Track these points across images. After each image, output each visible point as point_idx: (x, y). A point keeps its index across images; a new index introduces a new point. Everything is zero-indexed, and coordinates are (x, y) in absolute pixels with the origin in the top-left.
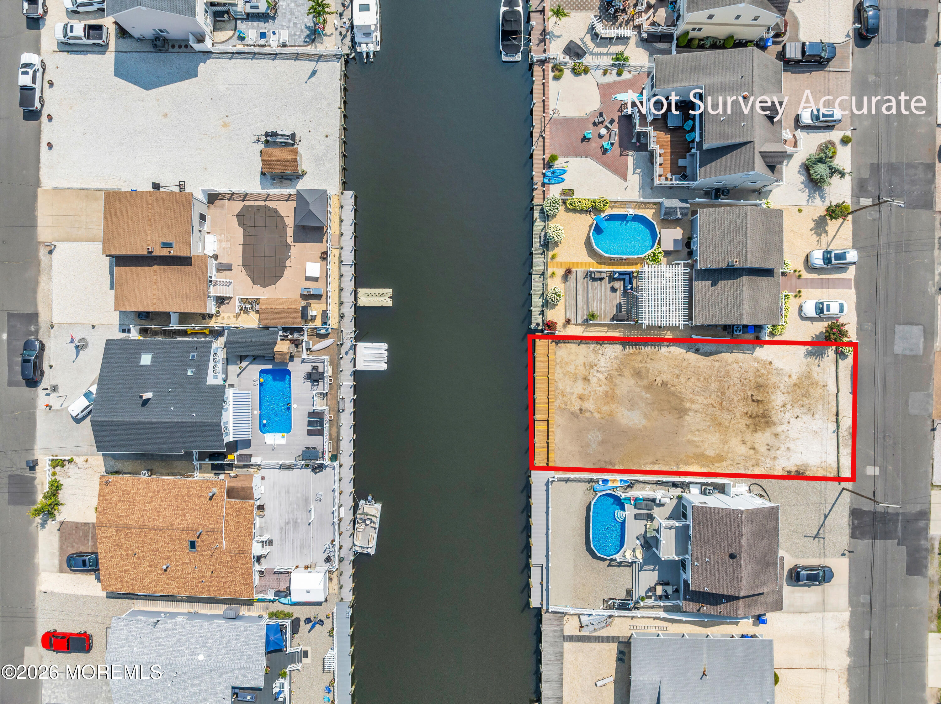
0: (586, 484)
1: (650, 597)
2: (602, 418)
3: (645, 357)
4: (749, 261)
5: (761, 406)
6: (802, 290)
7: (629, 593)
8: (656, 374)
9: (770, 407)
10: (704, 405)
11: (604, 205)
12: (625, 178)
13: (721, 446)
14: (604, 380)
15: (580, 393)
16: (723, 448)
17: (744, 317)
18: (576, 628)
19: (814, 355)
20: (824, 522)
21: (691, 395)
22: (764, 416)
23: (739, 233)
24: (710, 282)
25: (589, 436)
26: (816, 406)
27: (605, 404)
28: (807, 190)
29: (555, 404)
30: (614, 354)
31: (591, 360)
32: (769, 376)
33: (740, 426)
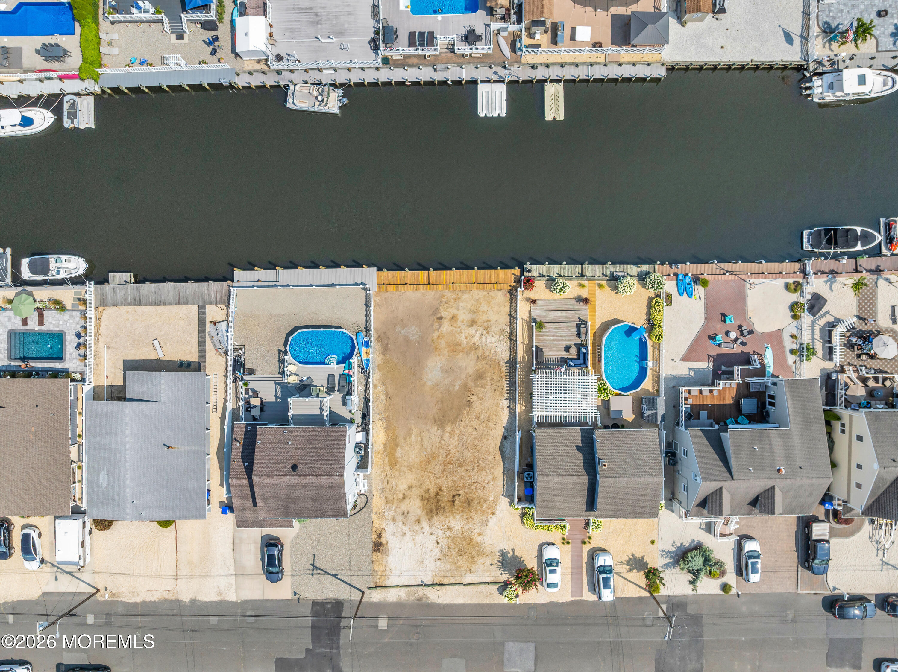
0: (364, 325)
1: (247, 392)
2: (432, 340)
3: (497, 384)
4: (605, 480)
5: (449, 504)
6: (570, 546)
7: (252, 372)
8: (480, 395)
9: (448, 514)
10: (449, 445)
11: (656, 336)
12: (683, 360)
13: (406, 464)
14: (473, 341)
15: (458, 317)
16: (404, 466)
17: (545, 478)
18: (213, 318)
19: (503, 560)
20: (329, 574)
21: (458, 432)
22: (438, 508)
23: (634, 469)
24: (580, 444)
25: (413, 327)
26: (449, 562)
27: (447, 343)
28: (674, 549)
29: (447, 291)
30: (500, 351)
31: (493, 327)
32: (479, 513)
33: (427, 483)
